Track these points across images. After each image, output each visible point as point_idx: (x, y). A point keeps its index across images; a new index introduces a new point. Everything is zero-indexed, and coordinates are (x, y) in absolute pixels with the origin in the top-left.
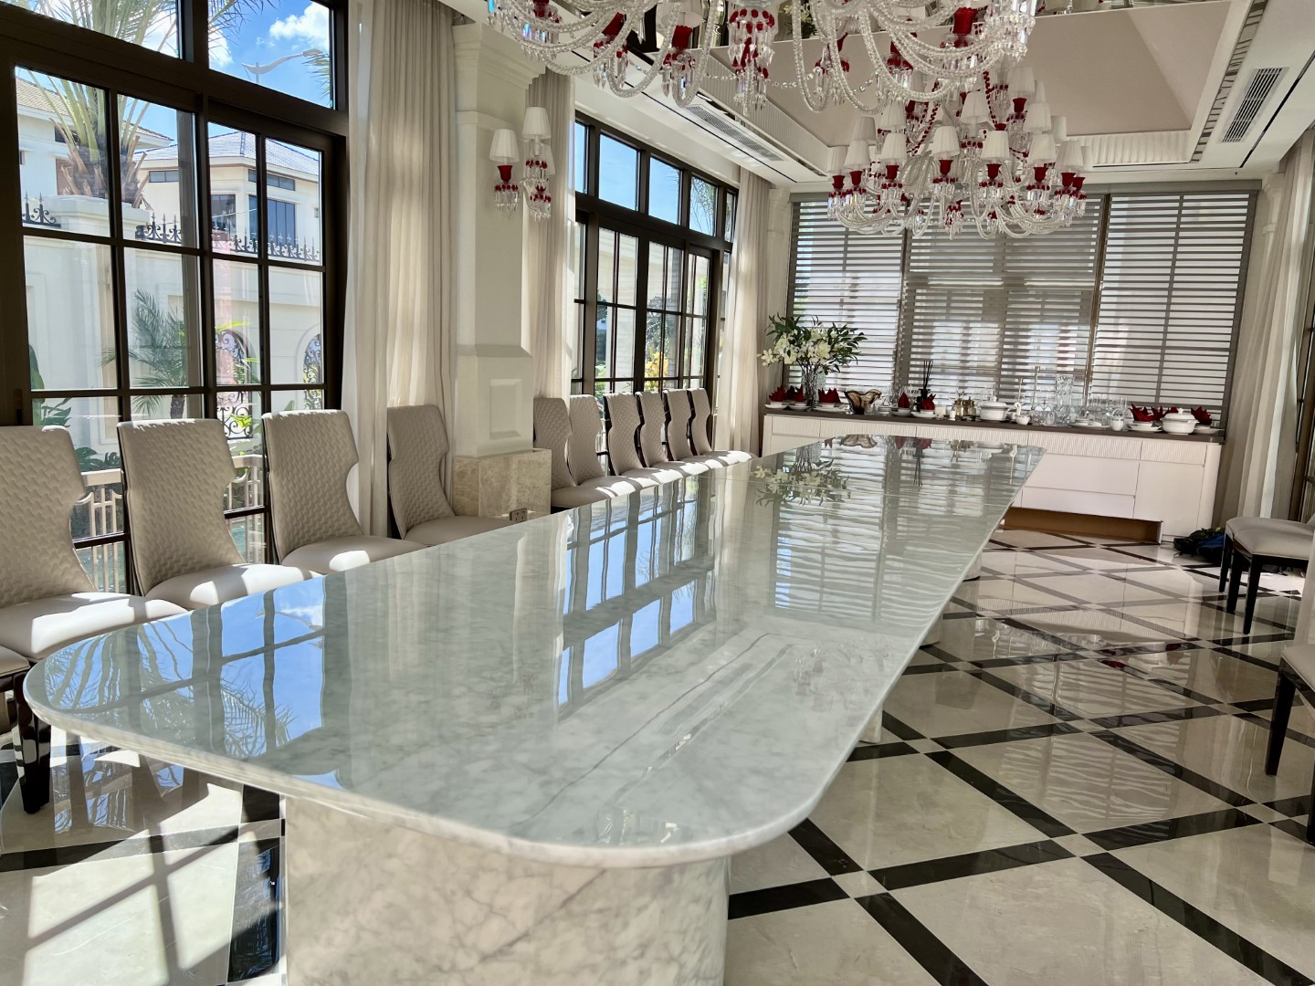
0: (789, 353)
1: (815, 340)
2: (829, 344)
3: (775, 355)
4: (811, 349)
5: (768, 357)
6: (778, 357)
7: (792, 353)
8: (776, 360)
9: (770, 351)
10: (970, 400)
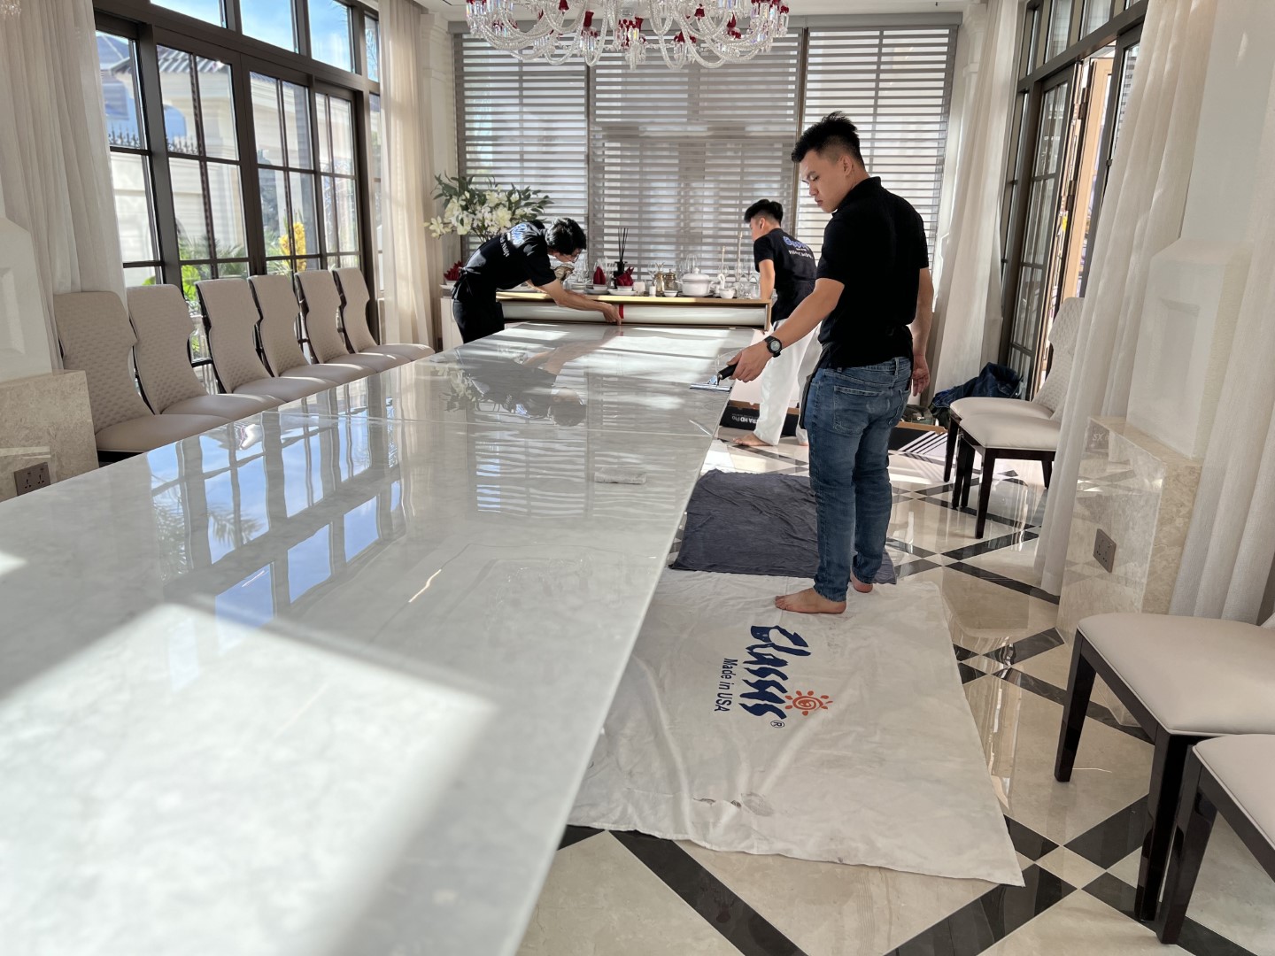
0: (462, 222)
1: (492, 205)
2: (510, 209)
3: (445, 224)
4: (488, 216)
5: (437, 226)
6: (450, 226)
7: (466, 221)
8: (448, 230)
9: (439, 218)
10: (670, 273)
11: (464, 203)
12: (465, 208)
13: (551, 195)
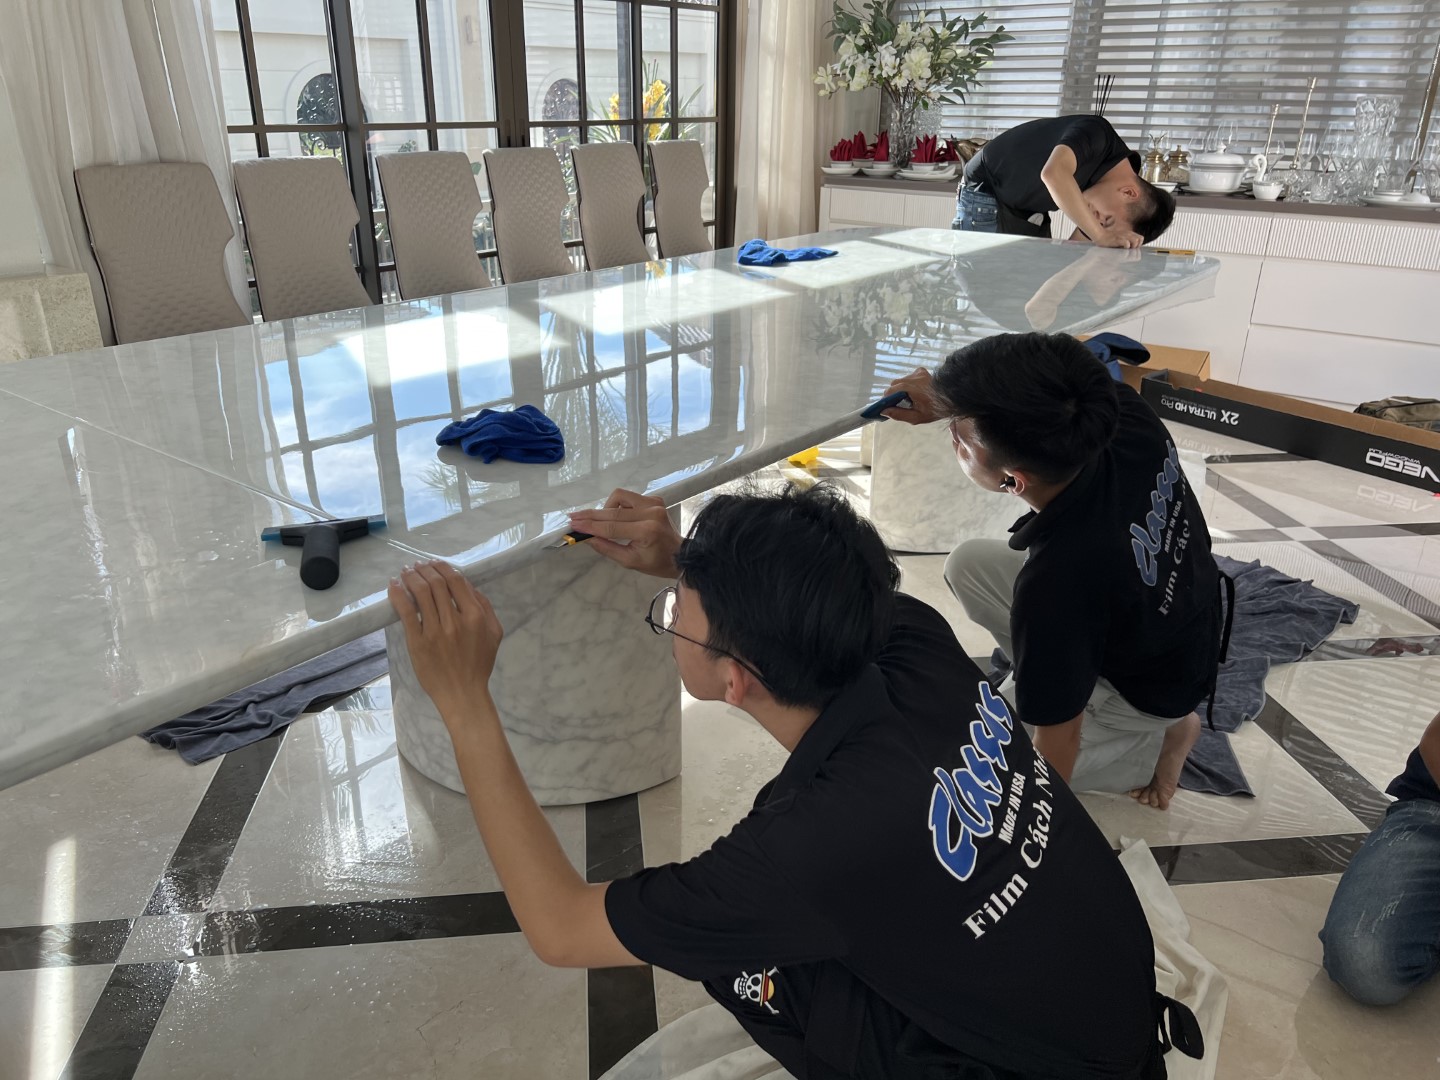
0: (854, 72)
1: (903, 43)
3: (836, 75)
5: (825, 79)
7: (860, 69)
9: (829, 67)
10: (1178, 152)
11: (861, 42)
12: (862, 50)
13: (1008, 27)
